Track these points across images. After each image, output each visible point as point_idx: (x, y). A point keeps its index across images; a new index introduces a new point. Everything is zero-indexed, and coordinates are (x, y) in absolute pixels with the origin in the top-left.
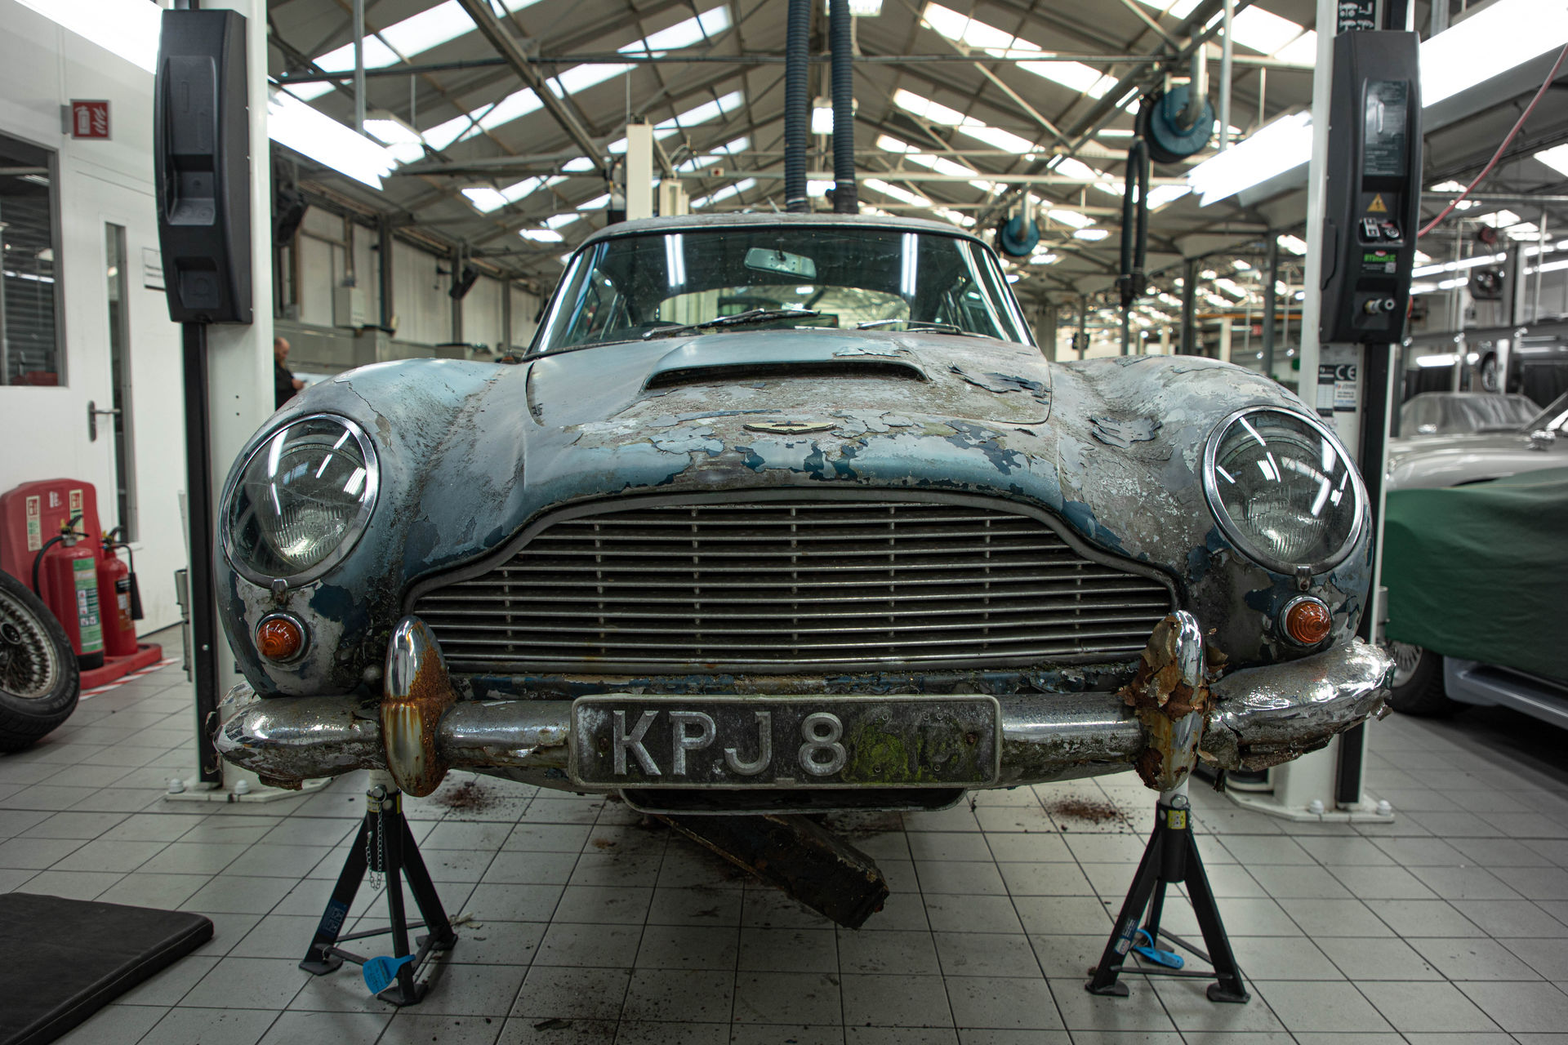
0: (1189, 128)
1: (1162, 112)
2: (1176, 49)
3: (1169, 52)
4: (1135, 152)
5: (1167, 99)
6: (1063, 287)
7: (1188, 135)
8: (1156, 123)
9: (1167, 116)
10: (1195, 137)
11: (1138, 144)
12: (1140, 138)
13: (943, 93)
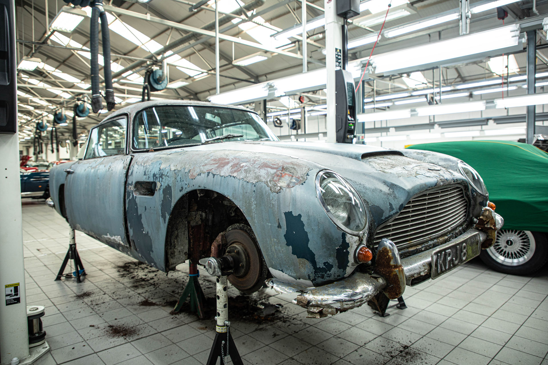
0: (161, 82)
1: (153, 77)
2: (156, 58)
3: (154, 59)
4: (145, 88)
5: (154, 73)
6: (81, 127)
7: (160, 84)
8: (151, 80)
9: (154, 78)
10: (163, 85)
11: (146, 85)
12: (147, 84)
13: (50, 61)
